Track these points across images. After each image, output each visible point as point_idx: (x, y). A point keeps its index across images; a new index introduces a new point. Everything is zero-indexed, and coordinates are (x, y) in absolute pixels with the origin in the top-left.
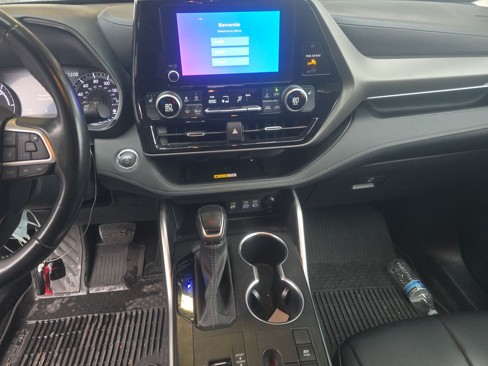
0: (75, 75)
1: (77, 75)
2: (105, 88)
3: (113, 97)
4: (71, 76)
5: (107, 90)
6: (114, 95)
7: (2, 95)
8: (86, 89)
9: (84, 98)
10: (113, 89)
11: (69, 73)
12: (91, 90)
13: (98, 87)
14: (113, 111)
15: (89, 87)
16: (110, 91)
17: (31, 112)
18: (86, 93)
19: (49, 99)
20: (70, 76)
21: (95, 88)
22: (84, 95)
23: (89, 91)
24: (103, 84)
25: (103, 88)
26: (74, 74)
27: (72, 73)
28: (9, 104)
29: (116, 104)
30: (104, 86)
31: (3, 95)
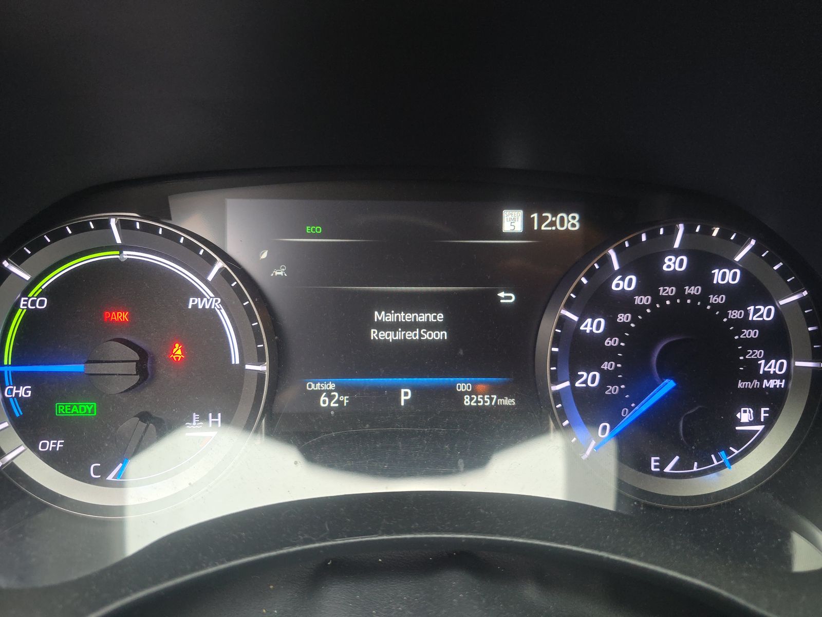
0: (562, 224)
1: (573, 225)
2: (714, 299)
3: (751, 344)
4: (543, 228)
5: (724, 309)
6: (753, 334)
7: (207, 307)
8: (624, 301)
9: (609, 342)
10: (751, 308)
11: (535, 215)
12: (644, 307)
13: (680, 293)
14: (738, 415)
15: (639, 291)
16: (734, 314)
17: (331, 398)
18: (622, 318)
19: (426, 336)
20: (540, 225)
21: (668, 298)
22: (613, 329)
23: (636, 310)
24: (706, 281)
25: (704, 297)
26: (562, 219)
27: (549, 215)
28: (236, 359)
29: (756, 382)
30: (710, 288)
31: (212, 313)
